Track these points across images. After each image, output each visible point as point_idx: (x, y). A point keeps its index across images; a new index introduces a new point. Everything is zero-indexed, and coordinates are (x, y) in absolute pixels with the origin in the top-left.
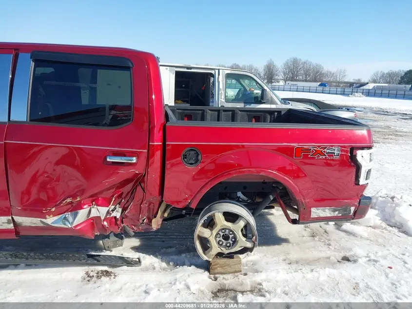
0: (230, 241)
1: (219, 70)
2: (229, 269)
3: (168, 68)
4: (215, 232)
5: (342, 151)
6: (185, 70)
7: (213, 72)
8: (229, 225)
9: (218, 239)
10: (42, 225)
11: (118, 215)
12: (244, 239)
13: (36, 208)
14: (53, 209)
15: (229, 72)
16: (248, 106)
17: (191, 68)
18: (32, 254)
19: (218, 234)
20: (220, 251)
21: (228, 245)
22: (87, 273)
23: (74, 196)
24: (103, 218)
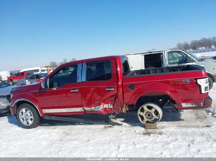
0: (151, 116)
1: (164, 51)
2: (152, 127)
3: (141, 54)
4: (145, 113)
5: (191, 80)
6: (149, 54)
7: (162, 52)
8: (149, 111)
9: (146, 116)
10: (91, 110)
11: (112, 107)
12: (155, 116)
13: (89, 105)
14: (93, 105)
15: (169, 51)
16: (180, 65)
17: (151, 52)
18: (90, 120)
19: (146, 114)
20: (148, 120)
21: (150, 118)
22: (105, 126)
23: (98, 101)
24: (107, 108)
